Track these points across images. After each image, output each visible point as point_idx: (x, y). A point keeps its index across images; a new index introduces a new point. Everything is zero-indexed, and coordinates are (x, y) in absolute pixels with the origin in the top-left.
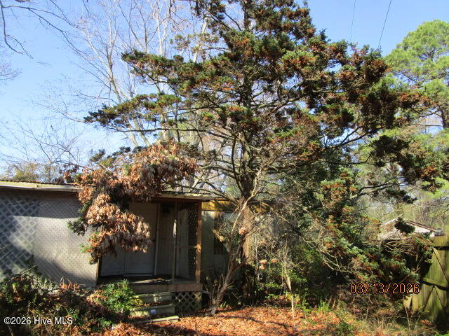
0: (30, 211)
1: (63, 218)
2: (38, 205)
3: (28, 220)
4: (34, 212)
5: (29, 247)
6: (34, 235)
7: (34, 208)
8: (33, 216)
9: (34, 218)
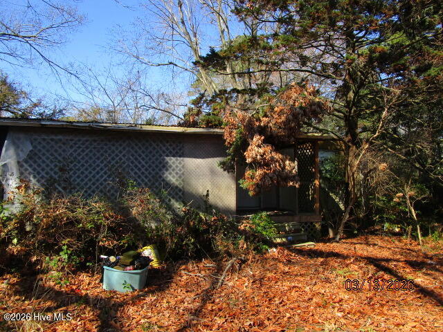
0: (177, 153)
1: (203, 158)
2: (183, 147)
3: (177, 160)
4: (180, 153)
5: (180, 184)
6: (183, 174)
7: (180, 150)
8: (180, 156)
9: (182, 158)
